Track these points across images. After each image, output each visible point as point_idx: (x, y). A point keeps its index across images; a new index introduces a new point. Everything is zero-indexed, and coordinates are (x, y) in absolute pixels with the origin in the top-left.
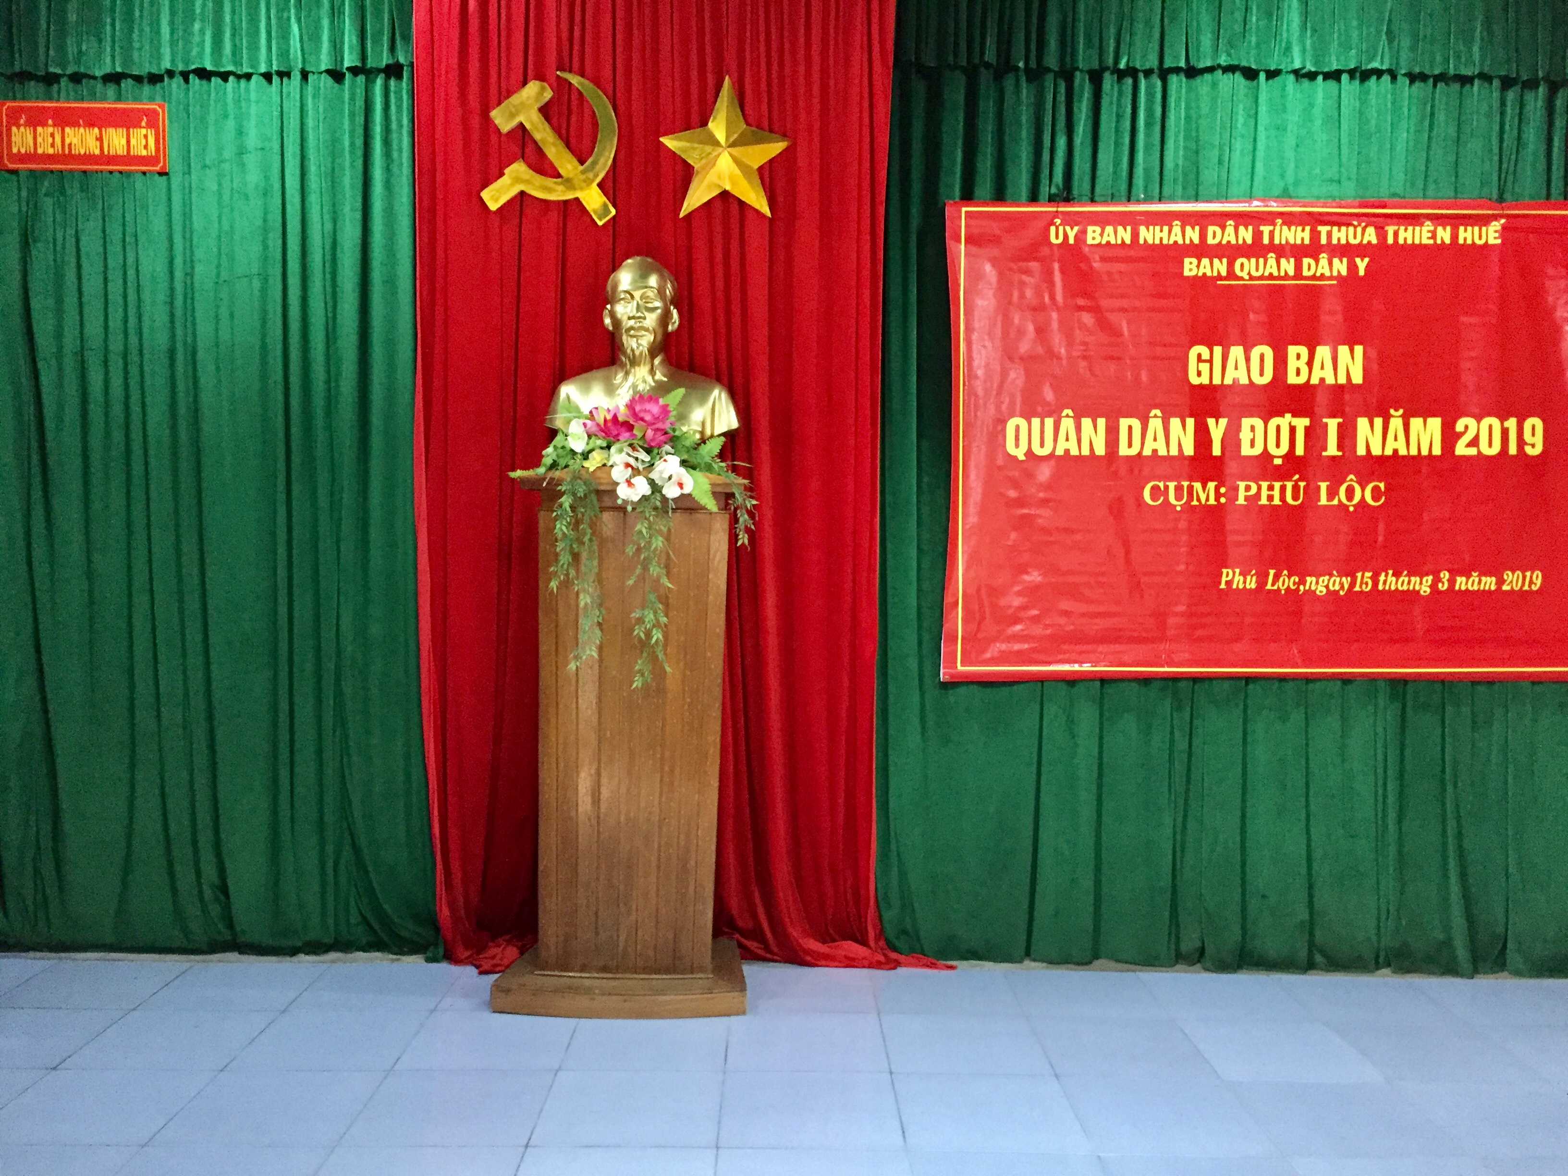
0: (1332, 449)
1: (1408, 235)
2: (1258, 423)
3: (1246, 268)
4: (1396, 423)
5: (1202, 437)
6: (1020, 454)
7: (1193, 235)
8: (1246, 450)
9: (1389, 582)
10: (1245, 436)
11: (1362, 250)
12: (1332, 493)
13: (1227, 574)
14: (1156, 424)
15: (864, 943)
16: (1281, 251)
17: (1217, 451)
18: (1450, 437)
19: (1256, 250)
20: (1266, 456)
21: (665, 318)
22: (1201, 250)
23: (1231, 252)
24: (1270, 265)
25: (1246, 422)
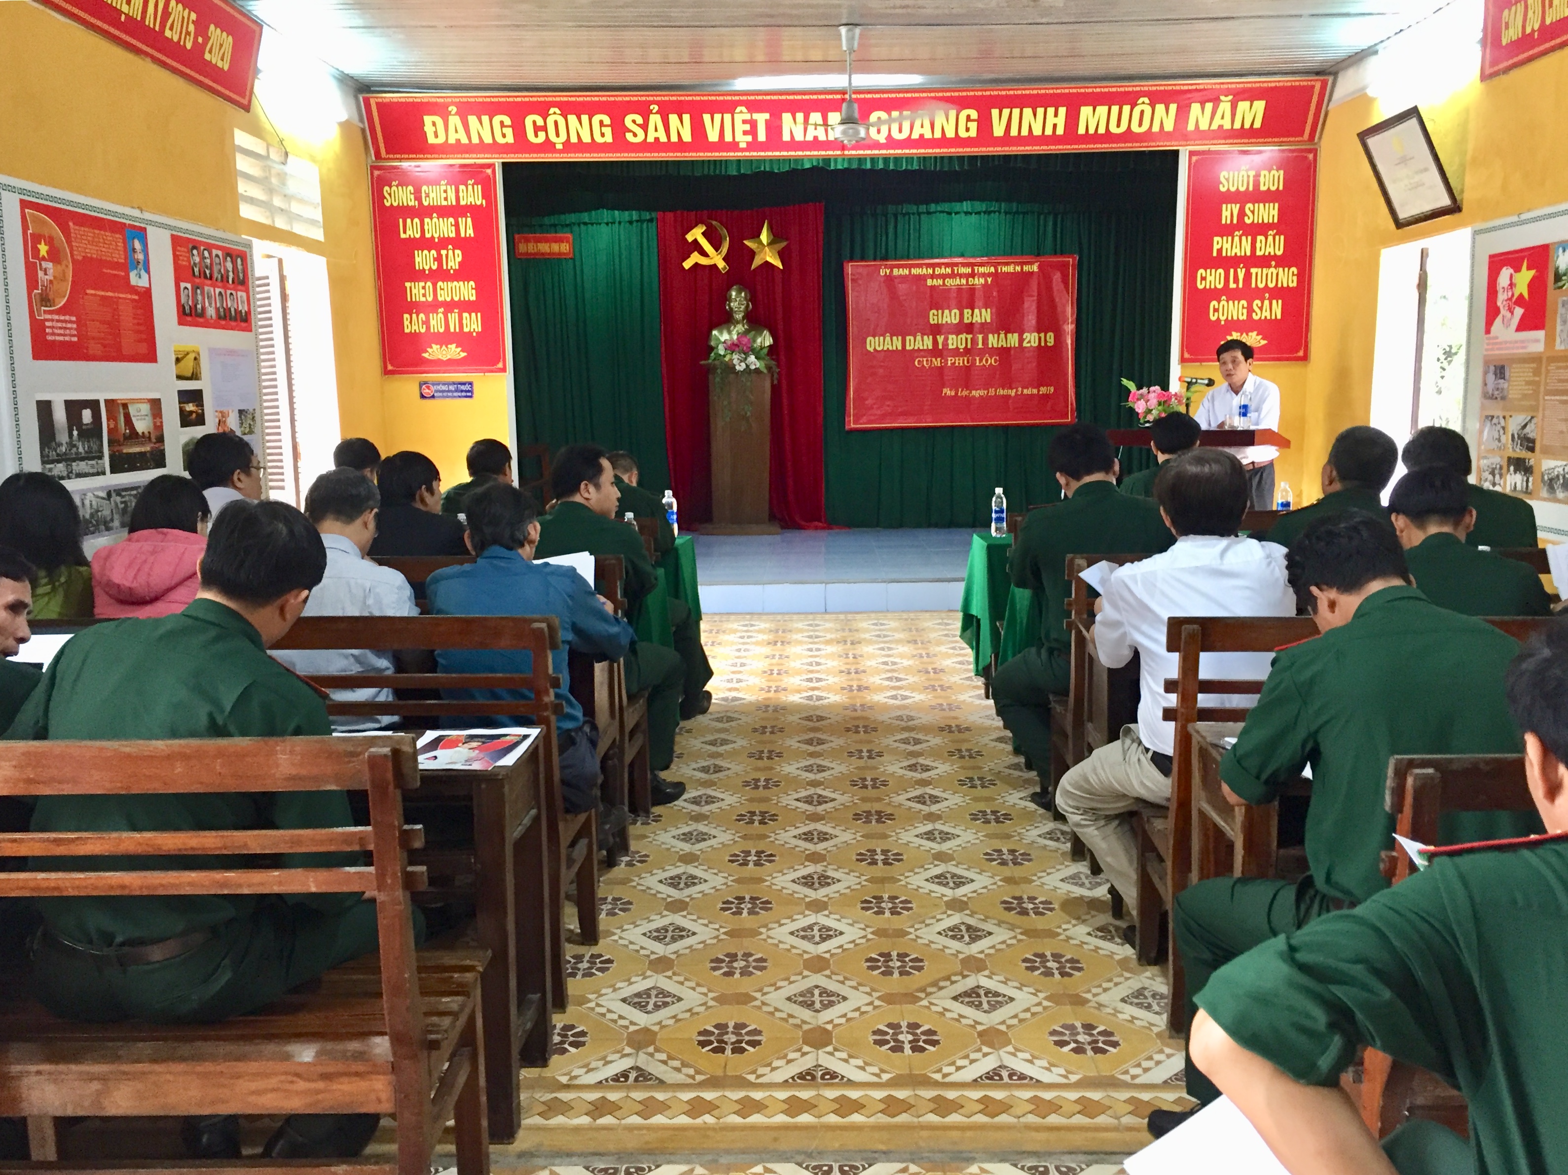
0: (980, 346)
1: (1005, 269)
2: (954, 336)
3: (949, 282)
4: (1002, 336)
5: (935, 342)
6: (871, 349)
7: (930, 271)
8: (950, 347)
9: (1001, 392)
10: (950, 342)
11: (989, 275)
12: (981, 360)
13: (945, 390)
14: (919, 338)
15: (820, 521)
16: (961, 276)
17: (940, 347)
18: (1021, 340)
19: (953, 276)
20: (957, 348)
21: (747, 306)
22: (933, 277)
23: (944, 277)
24: (958, 282)
25: (950, 337)
